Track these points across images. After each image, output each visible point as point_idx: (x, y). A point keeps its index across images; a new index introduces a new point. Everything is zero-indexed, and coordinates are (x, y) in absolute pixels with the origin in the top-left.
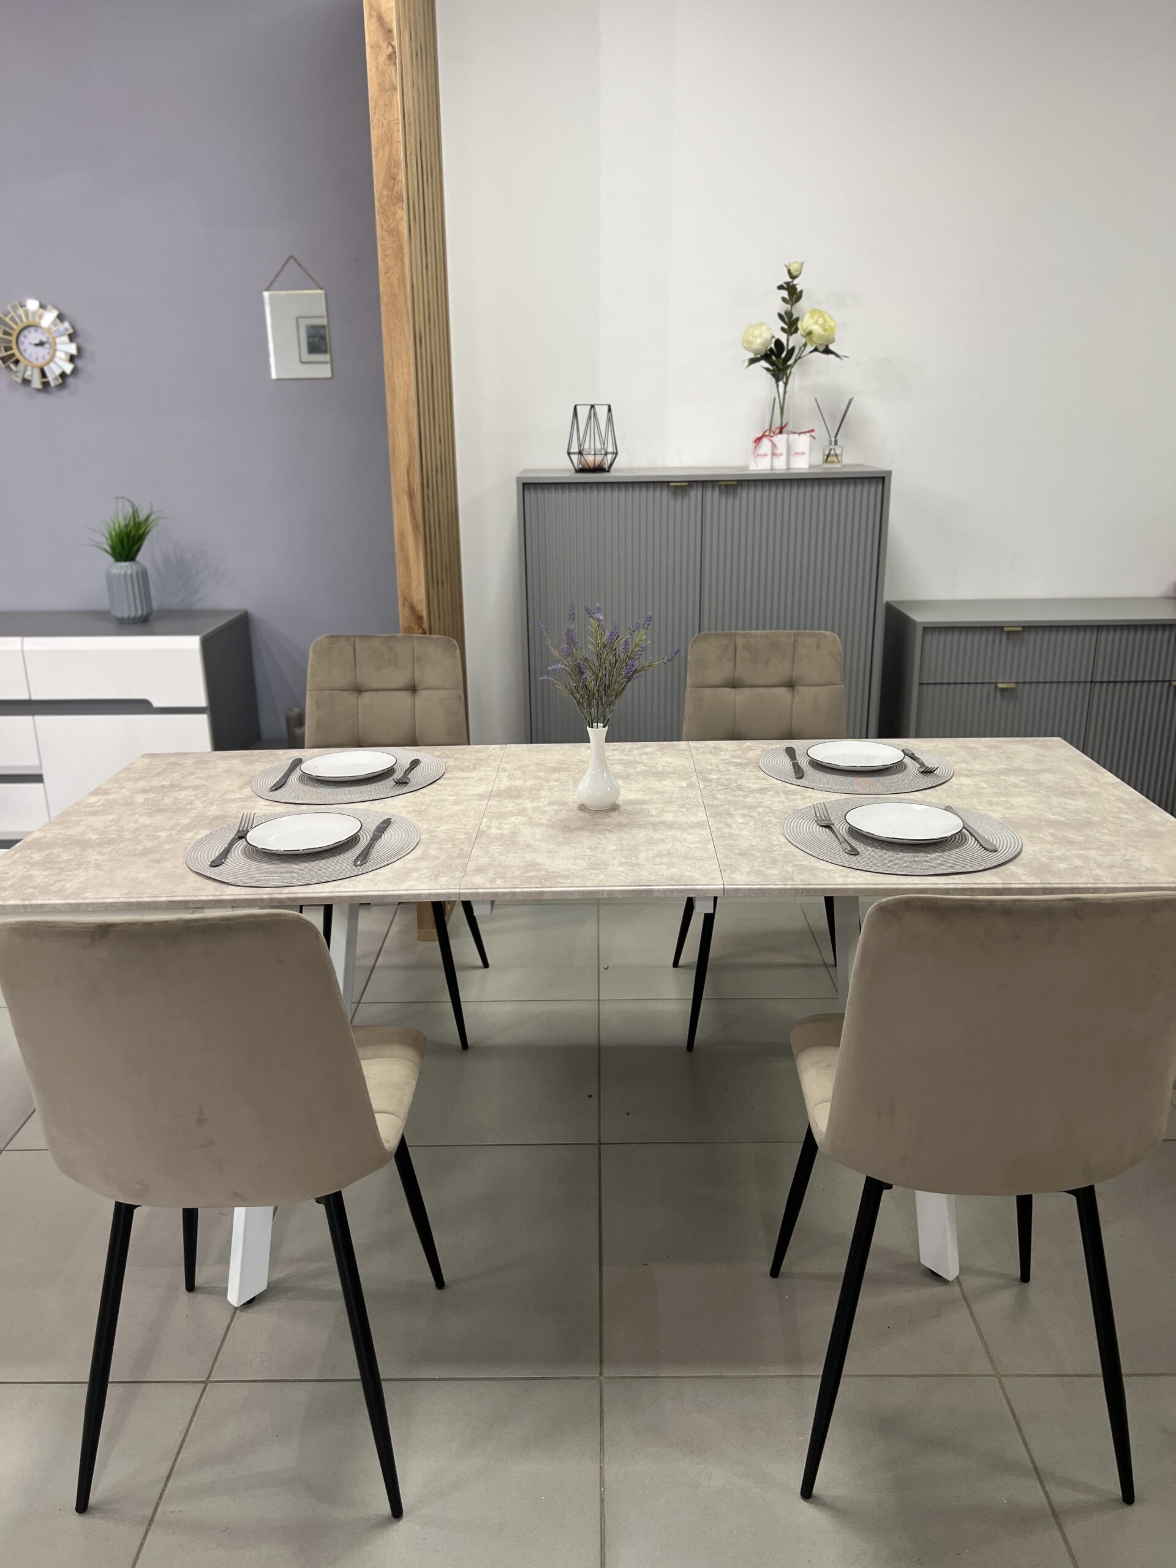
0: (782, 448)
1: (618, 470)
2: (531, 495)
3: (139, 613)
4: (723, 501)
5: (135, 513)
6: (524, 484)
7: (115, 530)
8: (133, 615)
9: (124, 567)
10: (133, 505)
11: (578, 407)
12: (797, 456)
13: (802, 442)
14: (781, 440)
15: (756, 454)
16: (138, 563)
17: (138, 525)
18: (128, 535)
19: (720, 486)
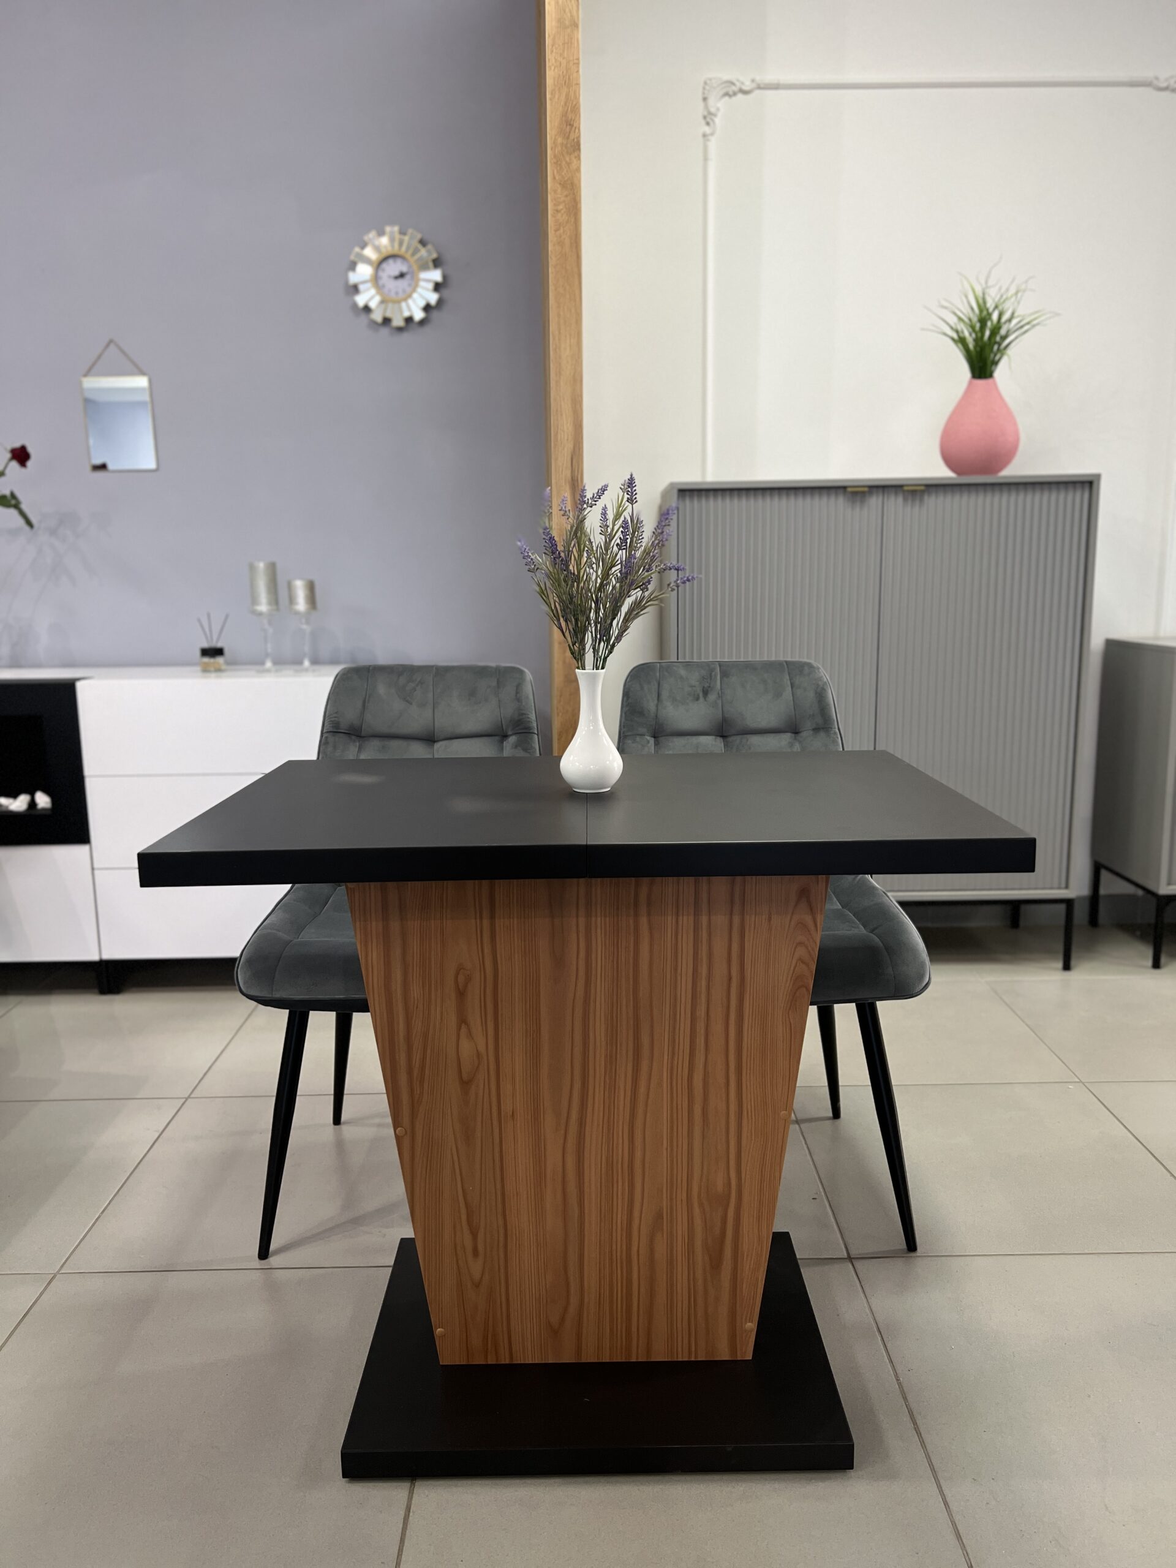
2: (691, 499)
4: (908, 511)
6: (678, 490)
19: (904, 491)
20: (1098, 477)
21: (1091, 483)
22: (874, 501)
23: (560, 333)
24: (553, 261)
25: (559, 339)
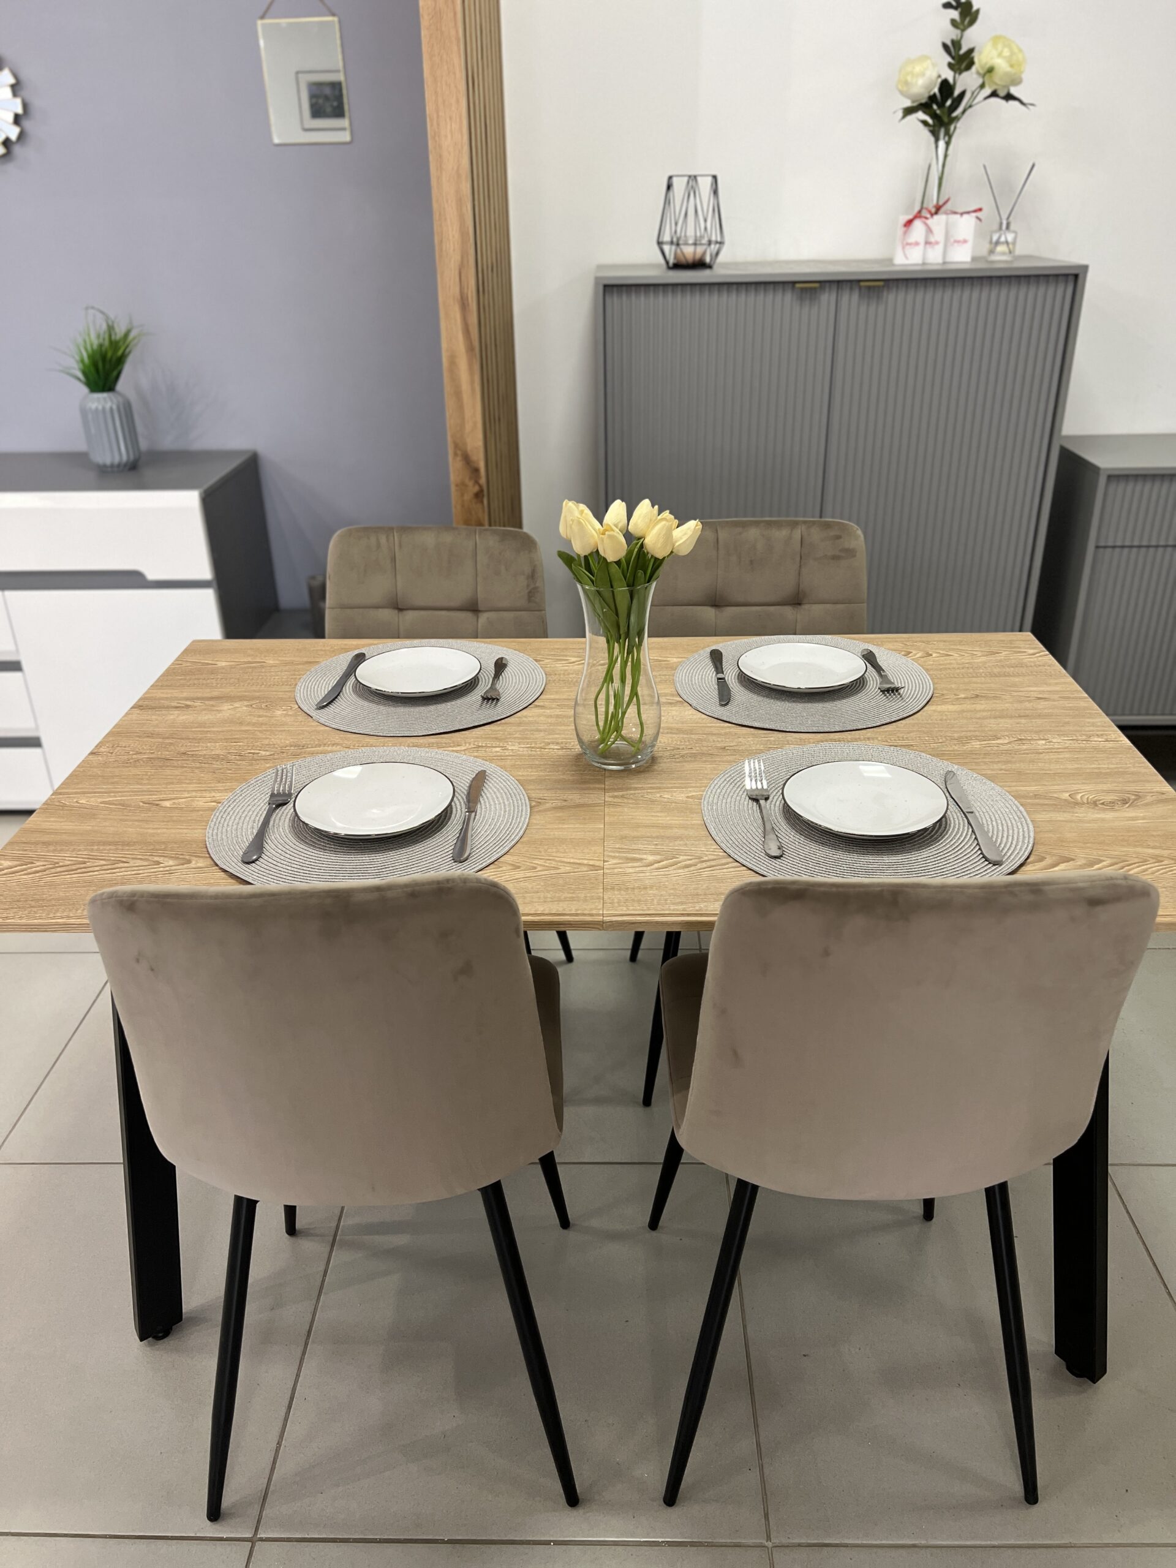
0: (939, 235)
1: (725, 265)
2: (614, 301)
3: (125, 458)
4: (863, 308)
5: (111, 328)
6: (606, 286)
7: (86, 349)
8: (117, 460)
9: (101, 401)
10: (107, 318)
11: (675, 180)
12: (956, 244)
13: (965, 226)
14: (938, 222)
15: (905, 243)
16: (119, 394)
17: (114, 344)
18: (104, 357)
19: (860, 288)
20: (1085, 268)
21: (1076, 276)
22: (827, 298)
23: (438, 117)
24: (425, 22)
25: (438, 124)
